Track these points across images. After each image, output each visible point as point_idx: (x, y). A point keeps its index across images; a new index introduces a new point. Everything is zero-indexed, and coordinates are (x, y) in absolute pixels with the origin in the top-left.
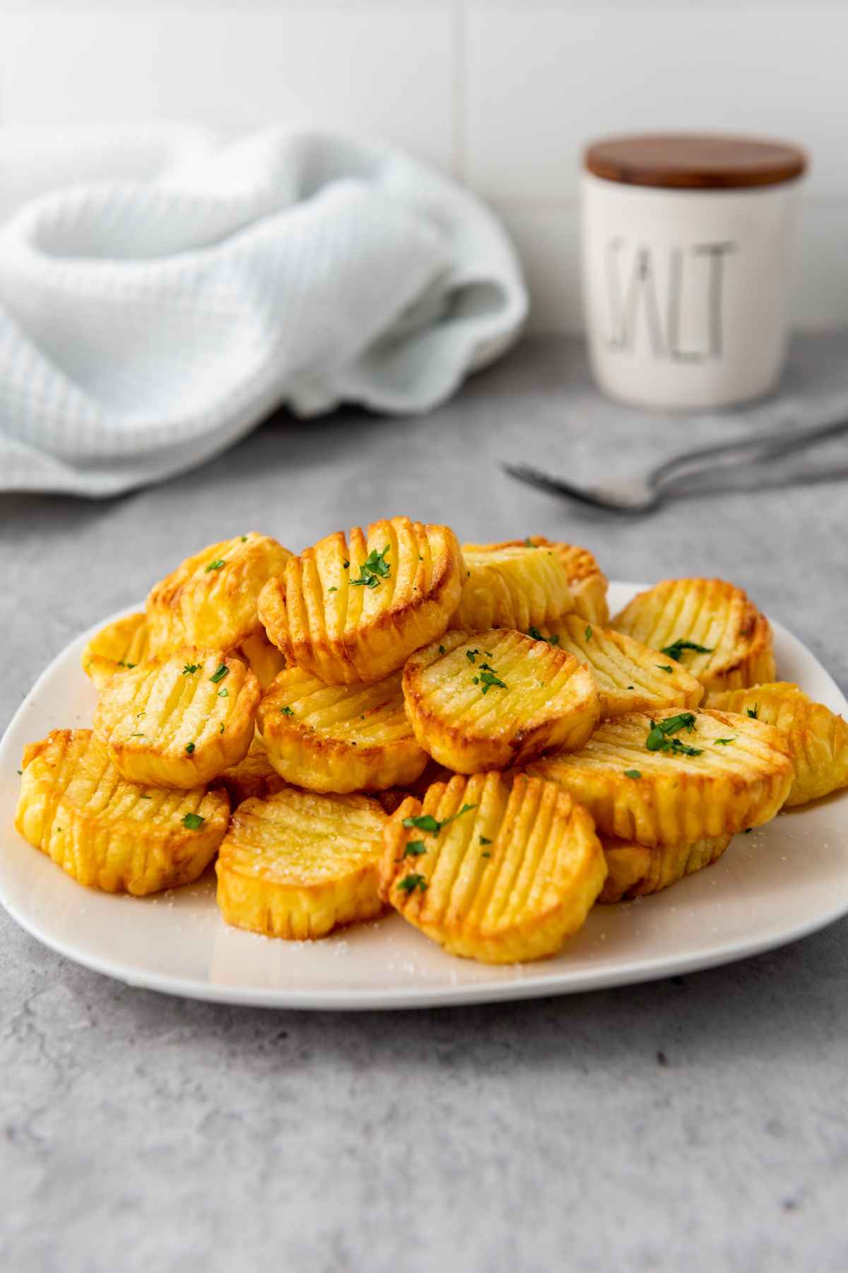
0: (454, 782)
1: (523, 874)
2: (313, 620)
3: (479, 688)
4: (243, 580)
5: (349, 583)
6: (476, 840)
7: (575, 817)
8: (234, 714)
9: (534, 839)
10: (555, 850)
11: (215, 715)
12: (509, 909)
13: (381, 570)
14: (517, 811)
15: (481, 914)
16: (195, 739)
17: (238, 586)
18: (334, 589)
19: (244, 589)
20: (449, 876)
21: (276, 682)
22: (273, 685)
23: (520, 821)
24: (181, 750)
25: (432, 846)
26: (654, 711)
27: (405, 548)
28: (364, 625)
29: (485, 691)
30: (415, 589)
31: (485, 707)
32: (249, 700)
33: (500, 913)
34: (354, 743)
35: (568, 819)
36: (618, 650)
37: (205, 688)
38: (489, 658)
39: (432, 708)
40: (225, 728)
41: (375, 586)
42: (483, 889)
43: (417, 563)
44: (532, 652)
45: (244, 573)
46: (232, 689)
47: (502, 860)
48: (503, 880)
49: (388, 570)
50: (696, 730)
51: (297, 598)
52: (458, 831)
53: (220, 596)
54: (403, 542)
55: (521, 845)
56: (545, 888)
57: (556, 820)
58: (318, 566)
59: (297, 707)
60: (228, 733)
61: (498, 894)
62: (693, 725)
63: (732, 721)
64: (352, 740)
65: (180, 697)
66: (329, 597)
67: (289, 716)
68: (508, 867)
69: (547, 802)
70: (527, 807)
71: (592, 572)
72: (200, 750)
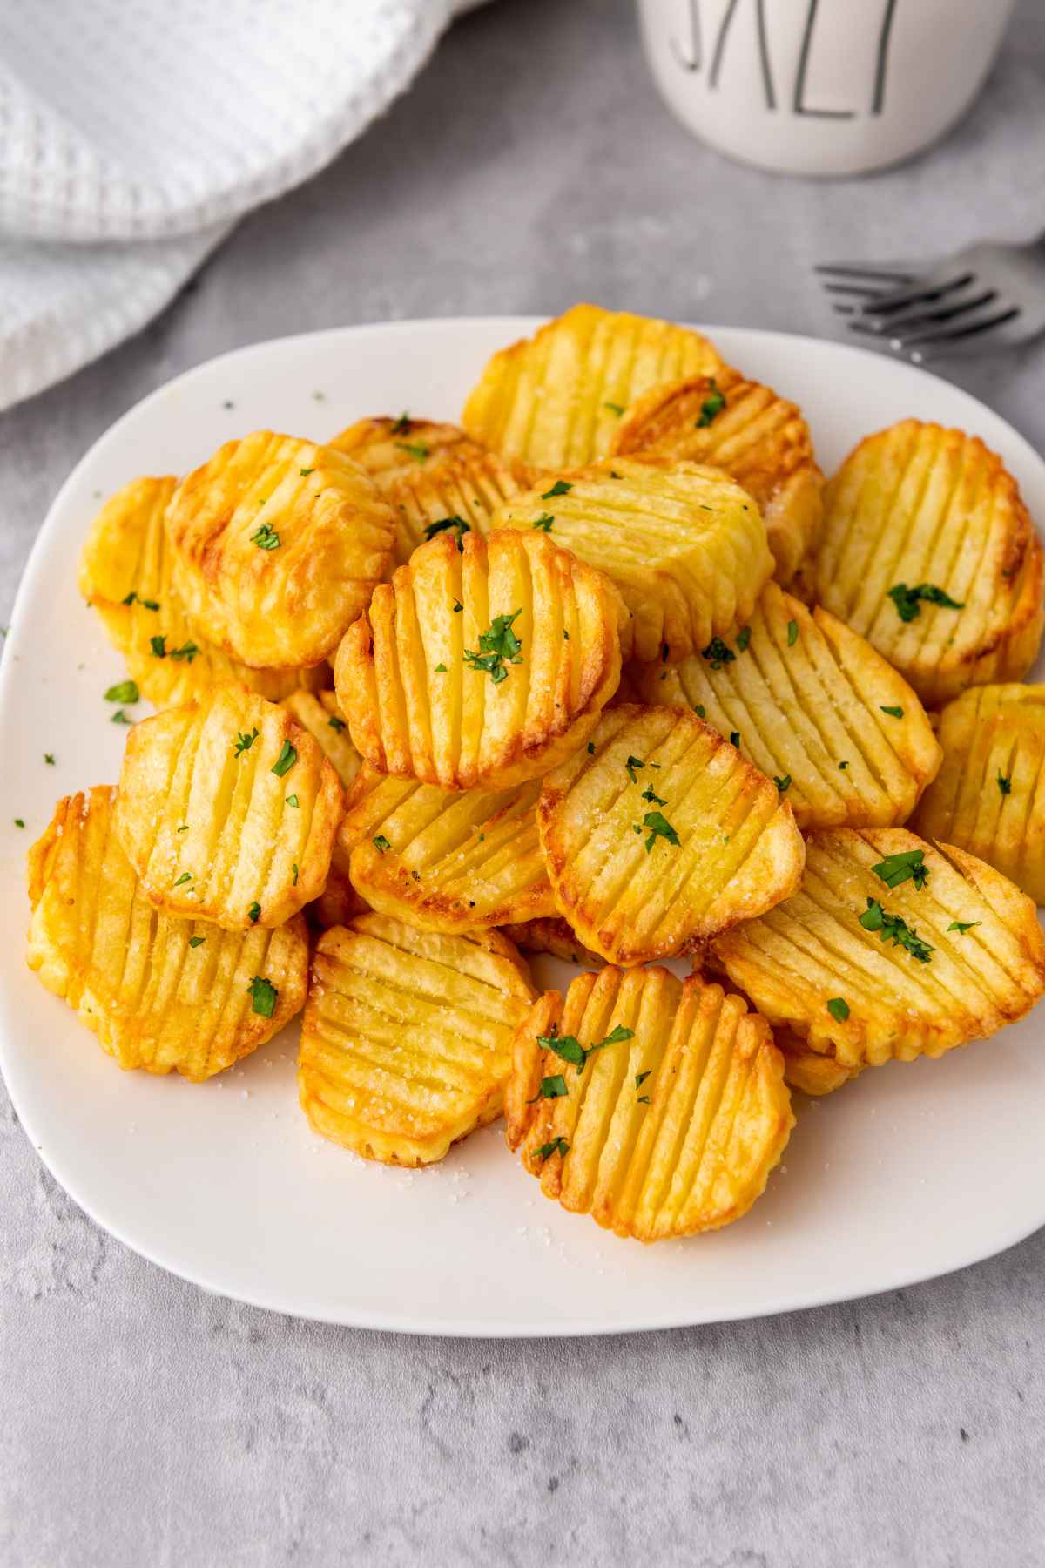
0: (604, 977)
1: (690, 1142)
2: (415, 730)
3: (642, 839)
4: (309, 588)
5: (464, 659)
6: (630, 1079)
7: (759, 1062)
8: (311, 846)
9: (705, 1086)
10: (732, 1112)
11: (285, 839)
12: (671, 1200)
13: (510, 650)
14: (685, 1040)
15: (635, 1206)
16: (260, 893)
17: (302, 598)
18: (442, 668)
19: (310, 601)
20: (596, 1136)
21: (364, 779)
22: (359, 785)
23: (690, 1052)
24: (243, 914)
25: (575, 1084)
26: (873, 831)
27: (542, 604)
28: (486, 764)
29: (650, 844)
30: (558, 706)
31: (649, 882)
32: (327, 822)
33: (659, 1205)
34: (472, 904)
35: (750, 1061)
36: (831, 657)
37: (266, 783)
38: (656, 770)
39: (580, 888)
40: (300, 874)
41: (500, 681)
42: (639, 1157)
43: (560, 643)
44: (714, 764)
45: (311, 573)
46: (304, 794)
47: (664, 1112)
48: (663, 1150)
49: (520, 650)
50: (926, 884)
51: (390, 676)
52: (608, 1058)
53: (278, 608)
54: (541, 592)
55: (688, 1093)
56: (718, 1171)
57: (735, 1062)
58: (419, 608)
59: (393, 828)
60: (304, 886)
61: (657, 1173)
62: (923, 880)
63: (976, 876)
64: (470, 898)
65: (234, 793)
66: (438, 682)
67: (384, 849)
68: (671, 1126)
69: (724, 1032)
70: (699, 1031)
71: (804, 462)
72: (267, 915)
